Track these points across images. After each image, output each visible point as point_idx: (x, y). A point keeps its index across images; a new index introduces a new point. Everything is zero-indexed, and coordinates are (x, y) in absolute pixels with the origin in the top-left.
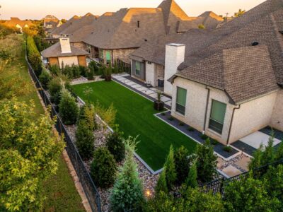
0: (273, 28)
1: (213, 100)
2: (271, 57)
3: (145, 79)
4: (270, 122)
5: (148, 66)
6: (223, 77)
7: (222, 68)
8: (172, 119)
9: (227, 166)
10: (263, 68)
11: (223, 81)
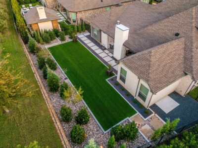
0: (192, 23)
1: (141, 84)
2: (185, 49)
3: (101, 41)
4: (176, 89)
5: (103, 34)
6: (149, 74)
7: (149, 66)
8: (117, 84)
9: (145, 124)
10: (177, 60)
11: (148, 77)
